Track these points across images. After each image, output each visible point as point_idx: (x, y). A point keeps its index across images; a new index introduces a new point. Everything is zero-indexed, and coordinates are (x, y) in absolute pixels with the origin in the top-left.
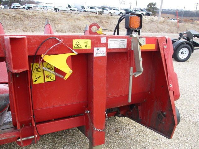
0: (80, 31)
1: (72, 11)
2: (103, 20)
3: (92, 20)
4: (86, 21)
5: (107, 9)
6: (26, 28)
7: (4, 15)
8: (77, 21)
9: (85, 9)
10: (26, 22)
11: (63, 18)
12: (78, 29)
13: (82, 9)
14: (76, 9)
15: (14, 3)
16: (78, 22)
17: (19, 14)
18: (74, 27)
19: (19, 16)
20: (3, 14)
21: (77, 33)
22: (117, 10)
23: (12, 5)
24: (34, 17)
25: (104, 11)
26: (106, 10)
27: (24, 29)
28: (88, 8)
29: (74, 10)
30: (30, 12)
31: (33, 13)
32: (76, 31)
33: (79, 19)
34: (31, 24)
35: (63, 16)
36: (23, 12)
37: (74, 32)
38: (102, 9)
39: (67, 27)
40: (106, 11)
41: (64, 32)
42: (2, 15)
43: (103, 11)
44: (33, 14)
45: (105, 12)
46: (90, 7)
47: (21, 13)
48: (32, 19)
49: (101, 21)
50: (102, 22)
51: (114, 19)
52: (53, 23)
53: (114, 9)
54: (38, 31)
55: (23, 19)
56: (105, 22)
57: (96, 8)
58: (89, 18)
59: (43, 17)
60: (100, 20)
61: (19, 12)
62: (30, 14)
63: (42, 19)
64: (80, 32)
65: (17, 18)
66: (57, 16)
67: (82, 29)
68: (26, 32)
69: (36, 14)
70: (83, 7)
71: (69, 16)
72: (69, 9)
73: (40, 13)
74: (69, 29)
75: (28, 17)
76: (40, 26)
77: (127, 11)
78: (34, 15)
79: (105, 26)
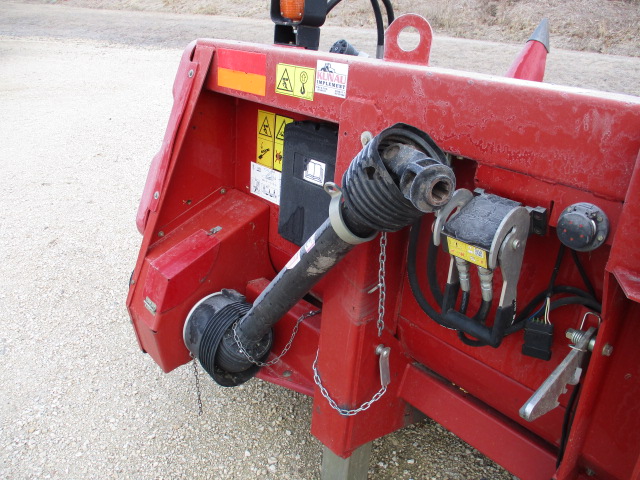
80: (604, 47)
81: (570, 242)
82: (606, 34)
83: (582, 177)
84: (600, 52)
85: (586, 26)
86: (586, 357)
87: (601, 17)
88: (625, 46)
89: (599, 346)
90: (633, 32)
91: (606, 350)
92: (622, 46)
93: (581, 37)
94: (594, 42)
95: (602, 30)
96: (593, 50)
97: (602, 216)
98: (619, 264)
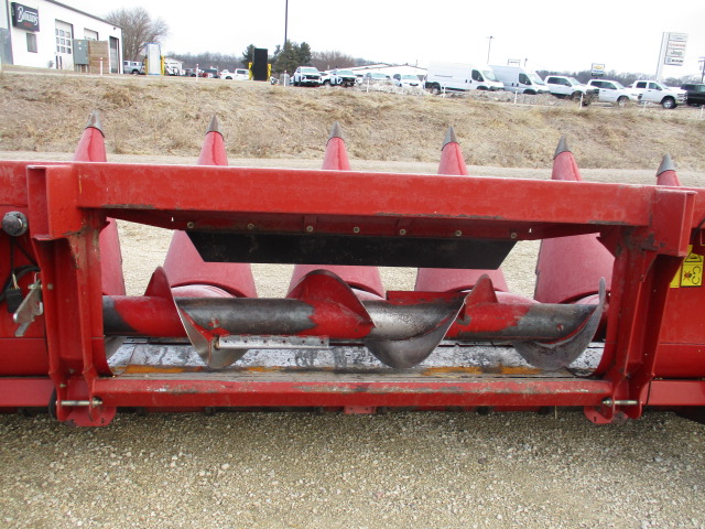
0: (530, 161)
1: (487, 93)
2: (609, 127)
3: (570, 126)
4: (546, 129)
5: (614, 83)
6: (363, 147)
7: (301, 106)
8: (516, 127)
9: (529, 83)
10: (363, 127)
11: (474, 118)
12: (521, 156)
13: (521, 85)
14: (500, 85)
15: (302, 68)
16: (522, 133)
17: (341, 103)
18: (509, 147)
19: (341, 109)
20: (299, 103)
21: (520, 167)
22: (652, 86)
23: (296, 73)
24: (384, 113)
25: (601, 89)
26: (608, 86)
27: (358, 150)
28: (540, 80)
29: (492, 89)
30: (373, 99)
31: (381, 101)
32: (514, 162)
33: (523, 122)
34: (375, 134)
35: (473, 110)
36: (353, 97)
37: (510, 164)
38: (593, 84)
39: (486, 146)
40: (608, 90)
41: (475, 164)
42: (298, 107)
43: (597, 92)
44: (382, 105)
45: (604, 94)
46: (547, 78)
47: (349, 101)
48: (380, 118)
49: (600, 129)
50: (606, 134)
51: (649, 123)
52: (441, 133)
53: (641, 85)
54: (397, 157)
55: (353, 119)
56: (616, 131)
57: (570, 80)
58: (558, 119)
59: (410, 113)
60: (598, 125)
61: (341, 98)
62: (375, 105)
63: (407, 119)
64: (528, 165)
65: (339, 115)
66: (451, 110)
67: (534, 156)
68: (365, 158)
69: (390, 103)
70: (523, 79)
71: (492, 111)
72: (476, 84)
73: (403, 101)
74: (492, 155)
75: (367, 112)
76: (403, 143)
77: (693, 92)
78: (386, 108)
79: (616, 147)
80: (38, 146)
81: (10, 232)
82: (36, 133)
83: (7, 199)
84: (35, 150)
85: (14, 126)
86: (41, 295)
87: (26, 117)
88: (58, 143)
89: (45, 287)
90: (61, 130)
91: (50, 287)
92: (55, 144)
93: (12, 137)
94: (26, 142)
95: (31, 129)
96: (28, 149)
97: (22, 215)
98: (35, 233)
